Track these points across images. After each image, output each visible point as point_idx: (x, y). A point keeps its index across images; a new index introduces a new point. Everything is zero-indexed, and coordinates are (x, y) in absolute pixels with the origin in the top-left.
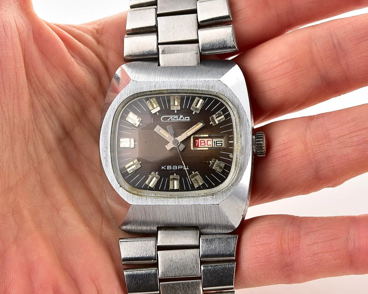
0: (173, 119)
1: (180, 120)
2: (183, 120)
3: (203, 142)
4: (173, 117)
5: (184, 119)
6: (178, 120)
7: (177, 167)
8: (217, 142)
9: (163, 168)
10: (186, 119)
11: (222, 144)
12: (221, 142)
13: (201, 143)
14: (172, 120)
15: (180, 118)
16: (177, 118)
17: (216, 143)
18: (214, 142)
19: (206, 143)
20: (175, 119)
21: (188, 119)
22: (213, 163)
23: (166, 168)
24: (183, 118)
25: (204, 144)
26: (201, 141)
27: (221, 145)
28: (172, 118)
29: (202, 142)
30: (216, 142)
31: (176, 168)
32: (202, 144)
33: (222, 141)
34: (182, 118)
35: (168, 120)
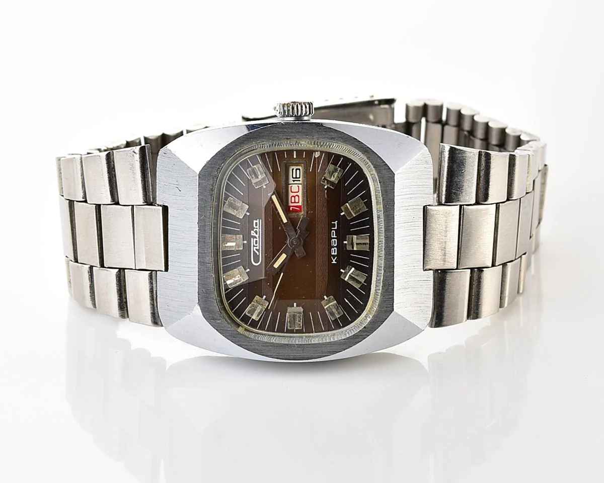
0: (257, 246)
1: (258, 235)
2: (258, 230)
3: (293, 198)
4: (254, 246)
5: (257, 228)
6: (258, 238)
7: (333, 240)
8: (294, 176)
9: (334, 260)
10: (256, 225)
11: (296, 169)
12: (294, 171)
13: (295, 202)
14: (258, 248)
15: (255, 235)
16: (255, 239)
17: (296, 178)
18: (294, 181)
19: (295, 194)
20: (256, 244)
21: (256, 223)
22: (328, 184)
23: (334, 256)
24: (255, 230)
25: (297, 197)
26: (292, 203)
27: (298, 171)
28: (255, 248)
29: (293, 201)
30: (293, 178)
31: (335, 241)
32: (297, 201)
33: (293, 169)
34: (256, 232)
35: (258, 254)
